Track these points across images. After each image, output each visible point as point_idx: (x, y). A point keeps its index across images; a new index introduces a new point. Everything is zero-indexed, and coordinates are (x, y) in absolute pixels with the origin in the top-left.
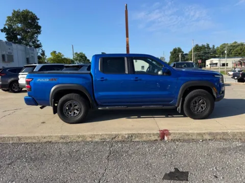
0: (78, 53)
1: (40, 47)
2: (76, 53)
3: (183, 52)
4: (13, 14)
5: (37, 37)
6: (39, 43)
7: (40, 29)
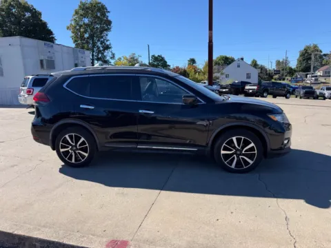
0: (156, 56)
1: (110, 48)
2: (153, 56)
3: (321, 51)
4: (80, 7)
5: (107, 35)
6: (108, 43)
7: (110, 25)
